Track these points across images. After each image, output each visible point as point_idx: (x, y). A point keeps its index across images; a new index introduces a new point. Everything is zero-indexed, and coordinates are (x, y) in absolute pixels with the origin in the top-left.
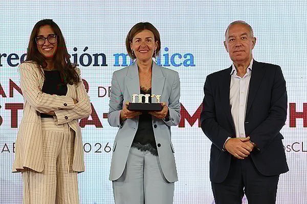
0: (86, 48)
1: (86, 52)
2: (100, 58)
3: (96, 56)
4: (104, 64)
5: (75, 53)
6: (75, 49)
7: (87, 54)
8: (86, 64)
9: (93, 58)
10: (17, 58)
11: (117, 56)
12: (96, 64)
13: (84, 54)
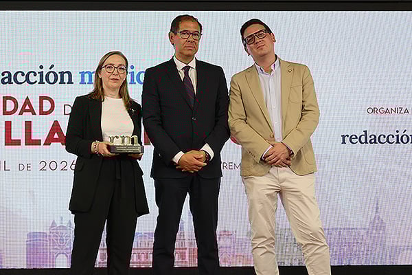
0: (52, 66)
1: (52, 70)
2: (66, 76)
3: (62, 74)
4: (70, 82)
5: (41, 70)
6: (41, 67)
7: (53, 72)
8: (52, 82)
9: (59, 75)
11: (83, 74)
12: (62, 82)
13: (50, 72)
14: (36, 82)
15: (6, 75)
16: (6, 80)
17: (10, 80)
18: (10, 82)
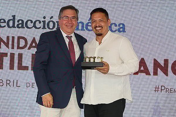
0: (52, 17)
1: (52, 20)
5: (44, 20)
6: (44, 18)
7: (53, 22)
8: (51, 28)
10: (5, 22)
13: (50, 21)
14: (40, 27)
15: (20, 22)
16: (20, 26)
17: (23, 25)
18: (23, 27)
